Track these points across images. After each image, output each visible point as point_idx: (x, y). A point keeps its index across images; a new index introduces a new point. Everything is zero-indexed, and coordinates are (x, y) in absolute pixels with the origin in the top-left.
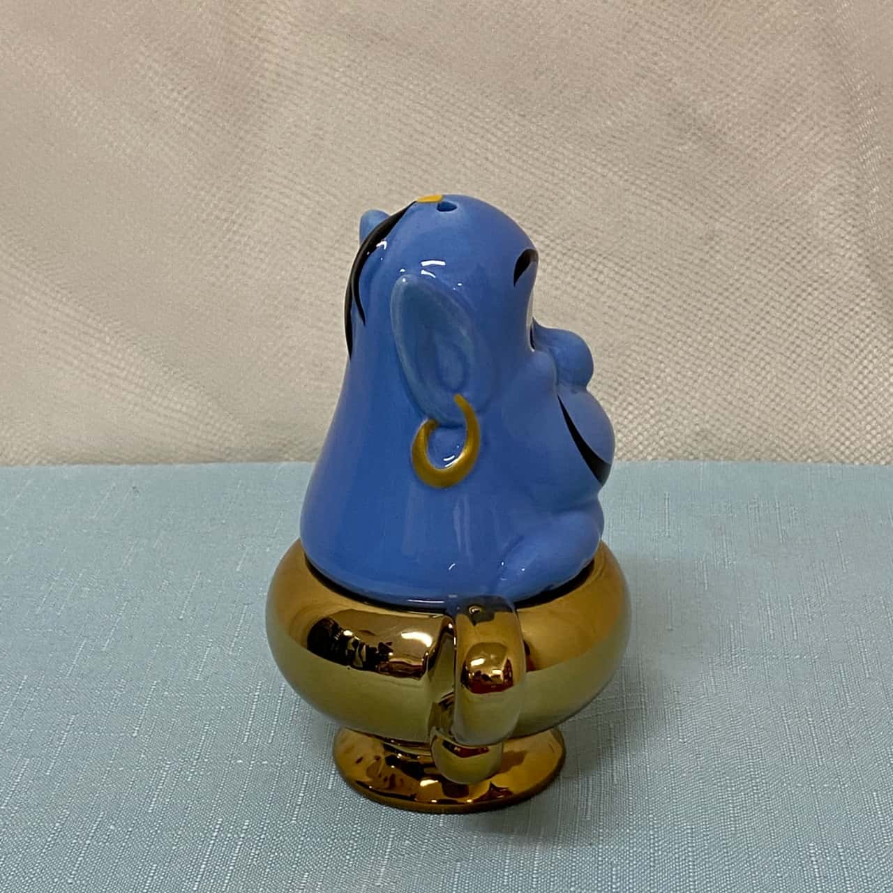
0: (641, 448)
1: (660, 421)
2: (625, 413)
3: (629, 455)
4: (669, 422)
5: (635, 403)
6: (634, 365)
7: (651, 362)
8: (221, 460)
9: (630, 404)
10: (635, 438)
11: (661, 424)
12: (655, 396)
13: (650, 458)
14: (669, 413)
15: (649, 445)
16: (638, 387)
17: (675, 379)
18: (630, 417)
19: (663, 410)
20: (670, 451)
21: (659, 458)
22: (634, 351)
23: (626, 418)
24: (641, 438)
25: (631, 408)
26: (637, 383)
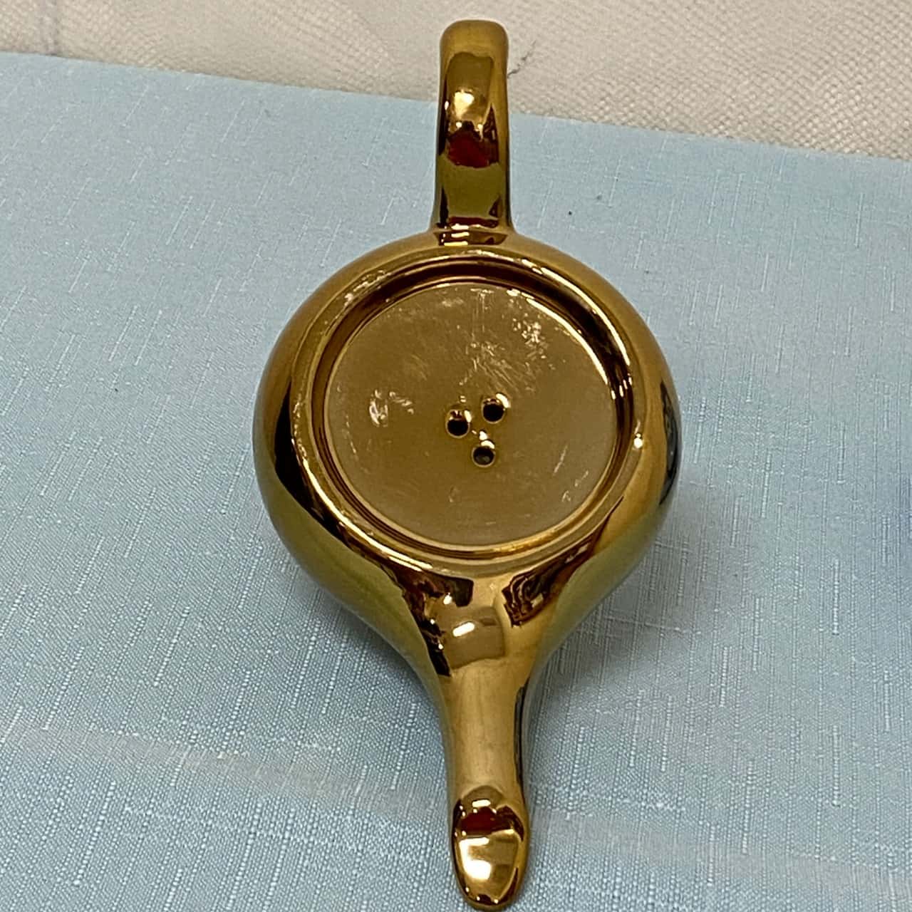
0: (838, 137)
1: (865, 109)
2: (827, 95)
3: (824, 144)
4: (876, 112)
5: (840, 85)
6: (846, 43)
7: (865, 41)
8: (360, 91)
9: (835, 86)
10: (834, 126)
11: (865, 113)
12: (864, 80)
13: (847, 150)
14: (876, 102)
15: (848, 134)
16: (846, 68)
17: (889, 65)
18: (832, 101)
19: (870, 97)
20: (871, 145)
21: (858, 151)
22: (848, 27)
23: (827, 101)
24: (840, 126)
25: (834, 91)
26: (845, 64)
